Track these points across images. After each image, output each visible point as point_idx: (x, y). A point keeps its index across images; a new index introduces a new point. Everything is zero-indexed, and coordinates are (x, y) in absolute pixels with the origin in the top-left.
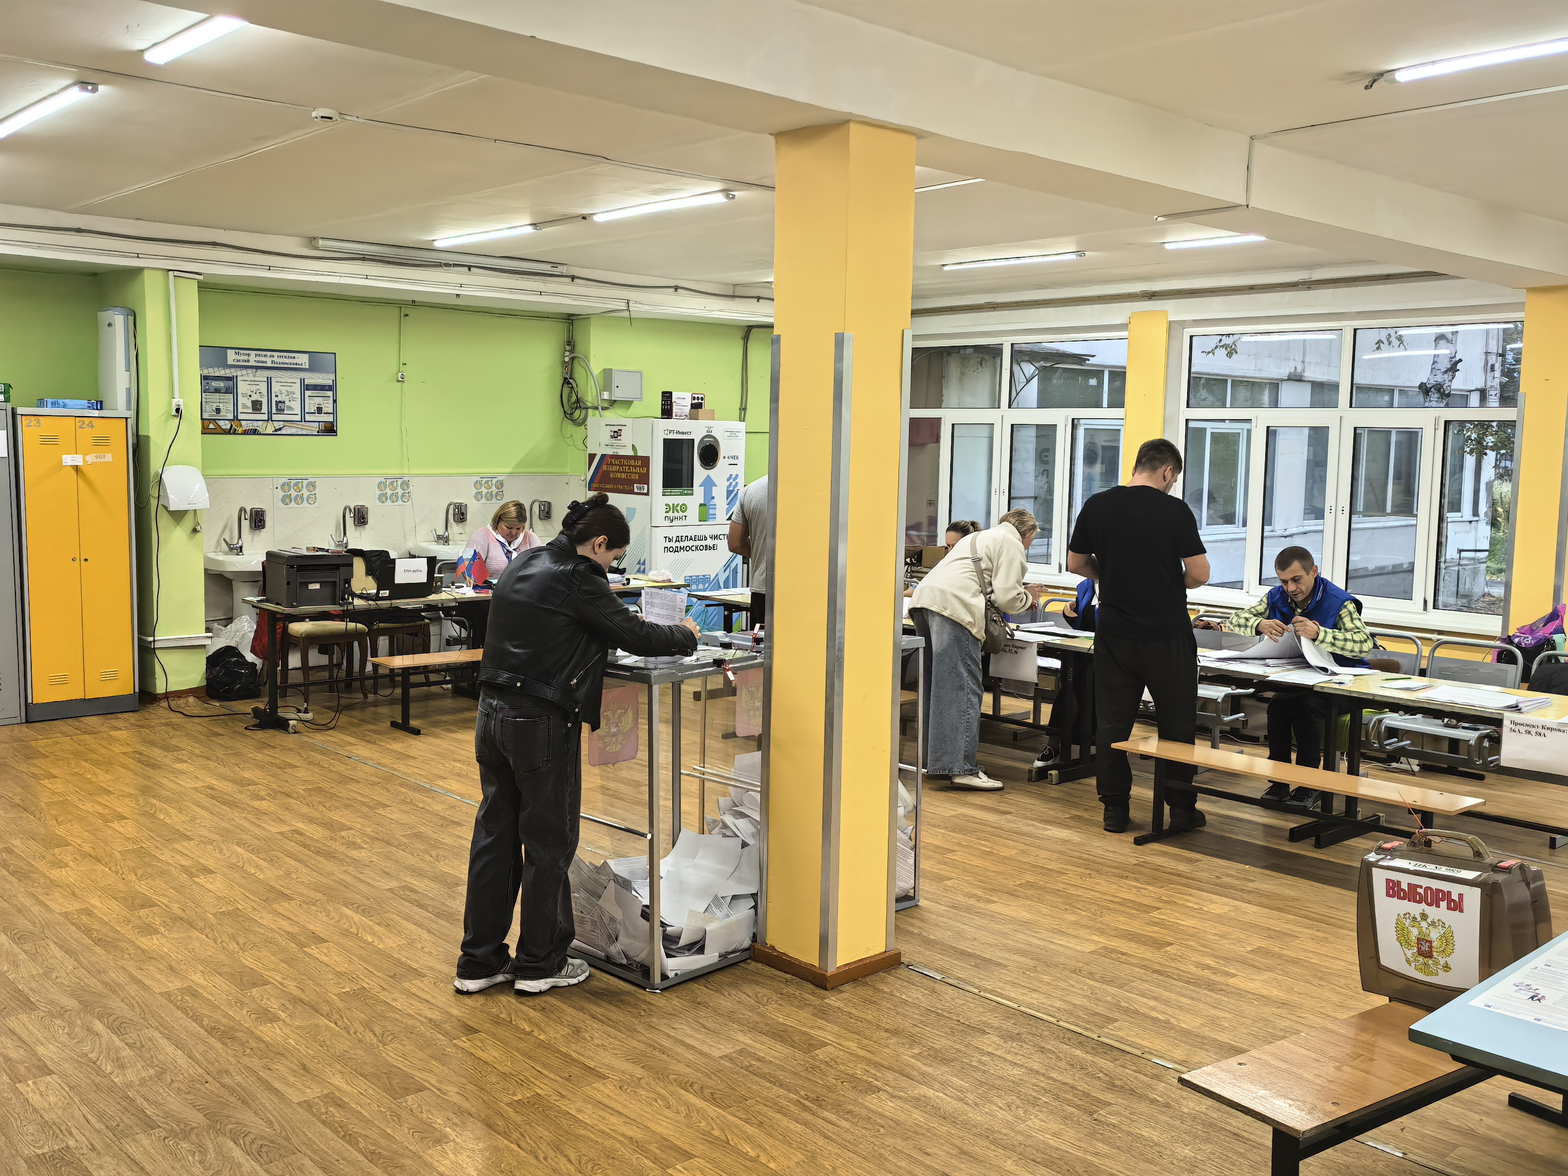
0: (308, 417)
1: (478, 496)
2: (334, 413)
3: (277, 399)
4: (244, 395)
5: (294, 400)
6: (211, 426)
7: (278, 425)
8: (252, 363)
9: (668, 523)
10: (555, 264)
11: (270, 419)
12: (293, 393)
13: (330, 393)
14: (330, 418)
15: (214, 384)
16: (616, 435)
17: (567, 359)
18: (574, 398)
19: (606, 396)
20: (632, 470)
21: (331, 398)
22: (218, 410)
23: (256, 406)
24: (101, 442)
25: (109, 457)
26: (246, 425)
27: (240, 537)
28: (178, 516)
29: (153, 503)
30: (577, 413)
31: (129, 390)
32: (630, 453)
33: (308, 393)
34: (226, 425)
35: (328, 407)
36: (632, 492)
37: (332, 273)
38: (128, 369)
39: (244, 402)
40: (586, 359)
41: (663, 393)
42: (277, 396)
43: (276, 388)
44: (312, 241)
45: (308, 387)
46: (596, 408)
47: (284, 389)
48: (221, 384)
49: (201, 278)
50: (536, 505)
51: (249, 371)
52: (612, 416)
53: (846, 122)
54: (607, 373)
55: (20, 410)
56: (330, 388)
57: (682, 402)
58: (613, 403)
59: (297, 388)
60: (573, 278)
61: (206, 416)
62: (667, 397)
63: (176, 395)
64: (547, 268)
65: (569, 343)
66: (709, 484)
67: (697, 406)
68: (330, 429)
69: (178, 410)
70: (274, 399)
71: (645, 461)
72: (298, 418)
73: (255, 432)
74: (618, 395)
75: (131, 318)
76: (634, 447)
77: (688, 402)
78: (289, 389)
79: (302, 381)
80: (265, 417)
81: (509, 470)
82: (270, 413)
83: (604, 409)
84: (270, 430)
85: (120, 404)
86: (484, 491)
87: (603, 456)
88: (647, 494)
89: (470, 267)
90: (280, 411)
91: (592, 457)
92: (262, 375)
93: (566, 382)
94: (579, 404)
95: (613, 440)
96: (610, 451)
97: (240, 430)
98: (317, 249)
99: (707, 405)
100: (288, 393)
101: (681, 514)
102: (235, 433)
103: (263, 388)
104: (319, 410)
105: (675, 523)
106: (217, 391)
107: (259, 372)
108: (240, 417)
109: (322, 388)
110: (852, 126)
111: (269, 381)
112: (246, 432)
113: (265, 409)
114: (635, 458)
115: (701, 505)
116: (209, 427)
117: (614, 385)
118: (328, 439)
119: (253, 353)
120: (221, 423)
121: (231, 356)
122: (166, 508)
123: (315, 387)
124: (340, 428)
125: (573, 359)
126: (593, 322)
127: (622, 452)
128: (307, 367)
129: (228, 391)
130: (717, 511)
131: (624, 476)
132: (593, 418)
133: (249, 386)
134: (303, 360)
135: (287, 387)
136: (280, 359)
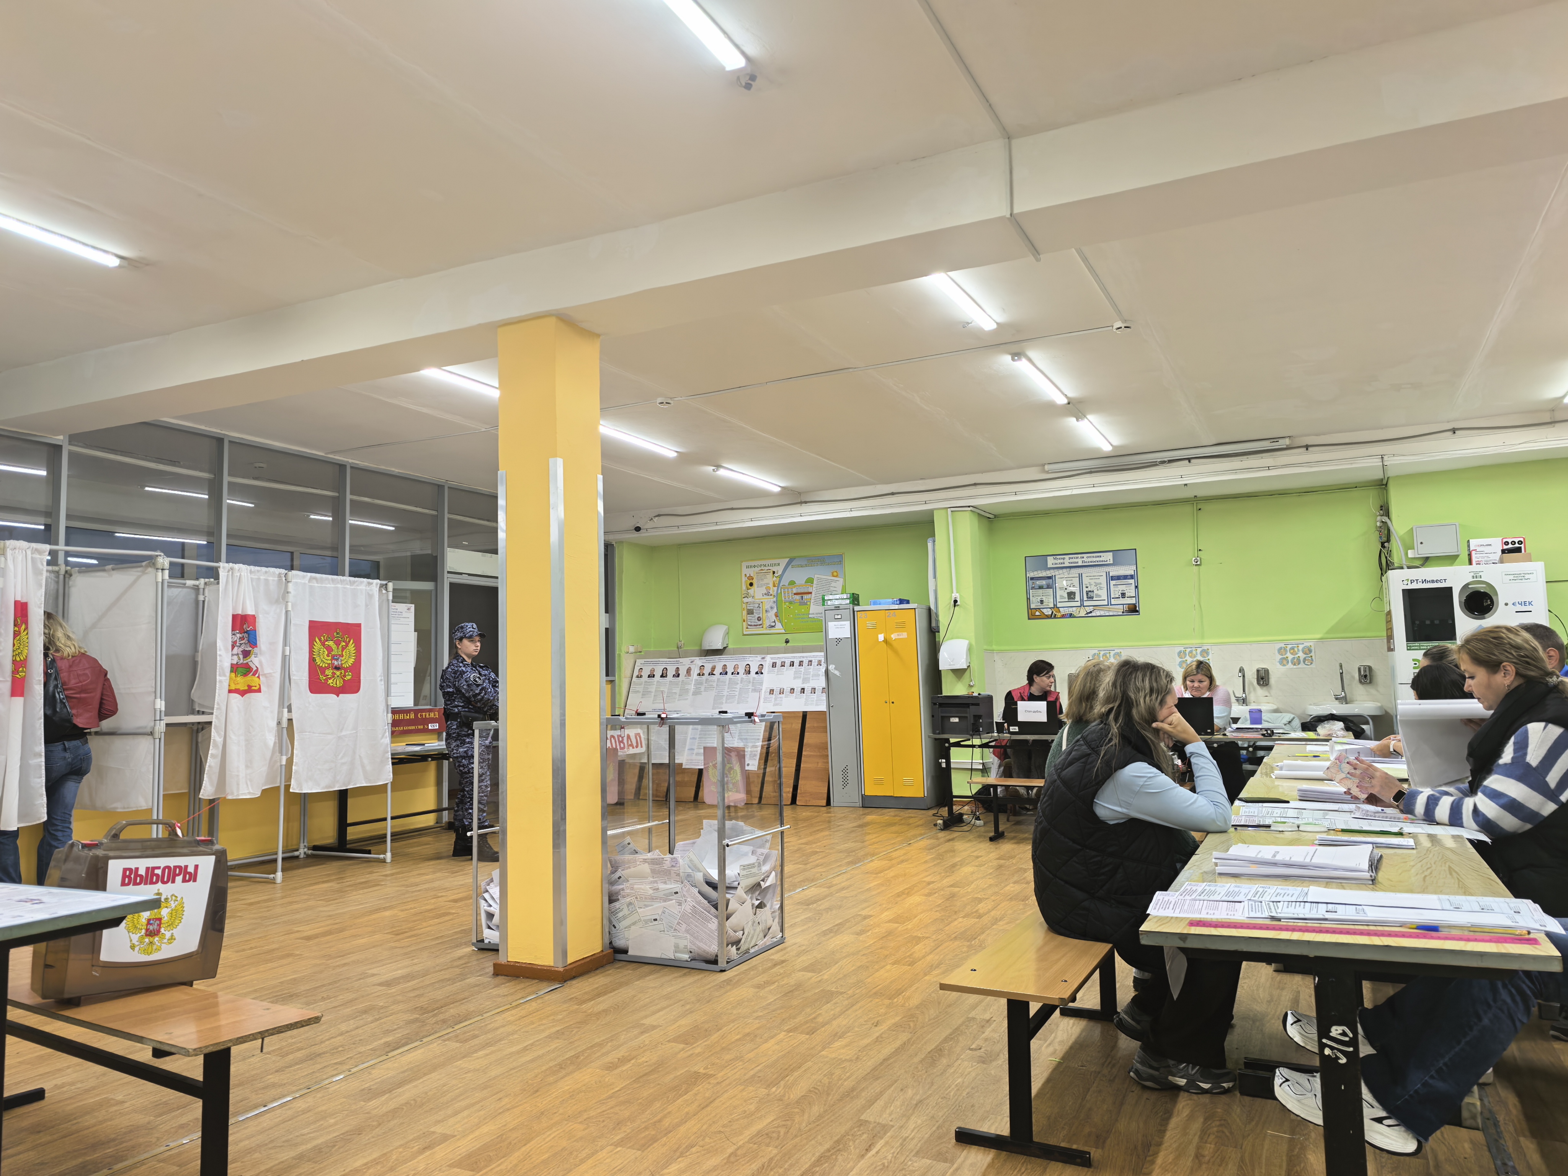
0: (1113, 601)
1: (1283, 661)
2: (1137, 596)
3: (1087, 589)
4: (1061, 589)
5: (1101, 588)
6: (1037, 613)
7: (1088, 609)
8: (1067, 565)
11: (1082, 605)
12: (1101, 584)
13: (1132, 581)
14: (1133, 601)
15: (1038, 583)
17: (1378, 524)
19: (1411, 554)
21: (1133, 586)
22: (1042, 602)
23: (1071, 595)
25: (906, 635)
26: (1063, 611)
33: (1113, 583)
34: (1048, 612)
38: (934, 577)
39: (1062, 594)
42: (1087, 587)
43: (1086, 581)
44: (1043, 468)
45: (1113, 578)
47: (1092, 582)
48: (1044, 582)
49: (969, 509)
51: (1065, 570)
56: (1132, 577)
59: (1103, 580)
60: (1304, 447)
61: (1033, 606)
63: (955, 591)
65: (1381, 508)
67: (1508, 552)
69: (955, 601)
70: (1085, 590)
72: (1105, 603)
73: (1071, 616)
75: (934, 544)
77: (1499, 547)
78: (1097, 581)
79: (1107, 574)
80: (1078, 604)
81: (1319, 636)
82: (1082, 600)
84: (1083, 613)
86: (1289, 656)
90: (1090, 598)
92: (1075, 572)
93: (1382, 547)
97: (1059, 615)
100: (1096, 584)
102: (1055, 617)
103: (1076, 581)
104: (1123, 595)
106: (1041, 587)
107: (1073, 570)
108: (1059, 605)
109: (1125, 577)
111: (1080, 576)
112: (1063, 616)
113: (1077, 598)
116: (1034, 615)
118: (1133, 618)
119: (1067, 557)
120: (1044, 611)
121: (1051, 561)
123: (1118, 578)
124: (1142, 609)
125: (1384, 522)
128: (1112, 562)
129: (1049, 587)
133: (1065, 582)
134: (1108, 557)
135: (1095, 580)
136: (1087, 559)
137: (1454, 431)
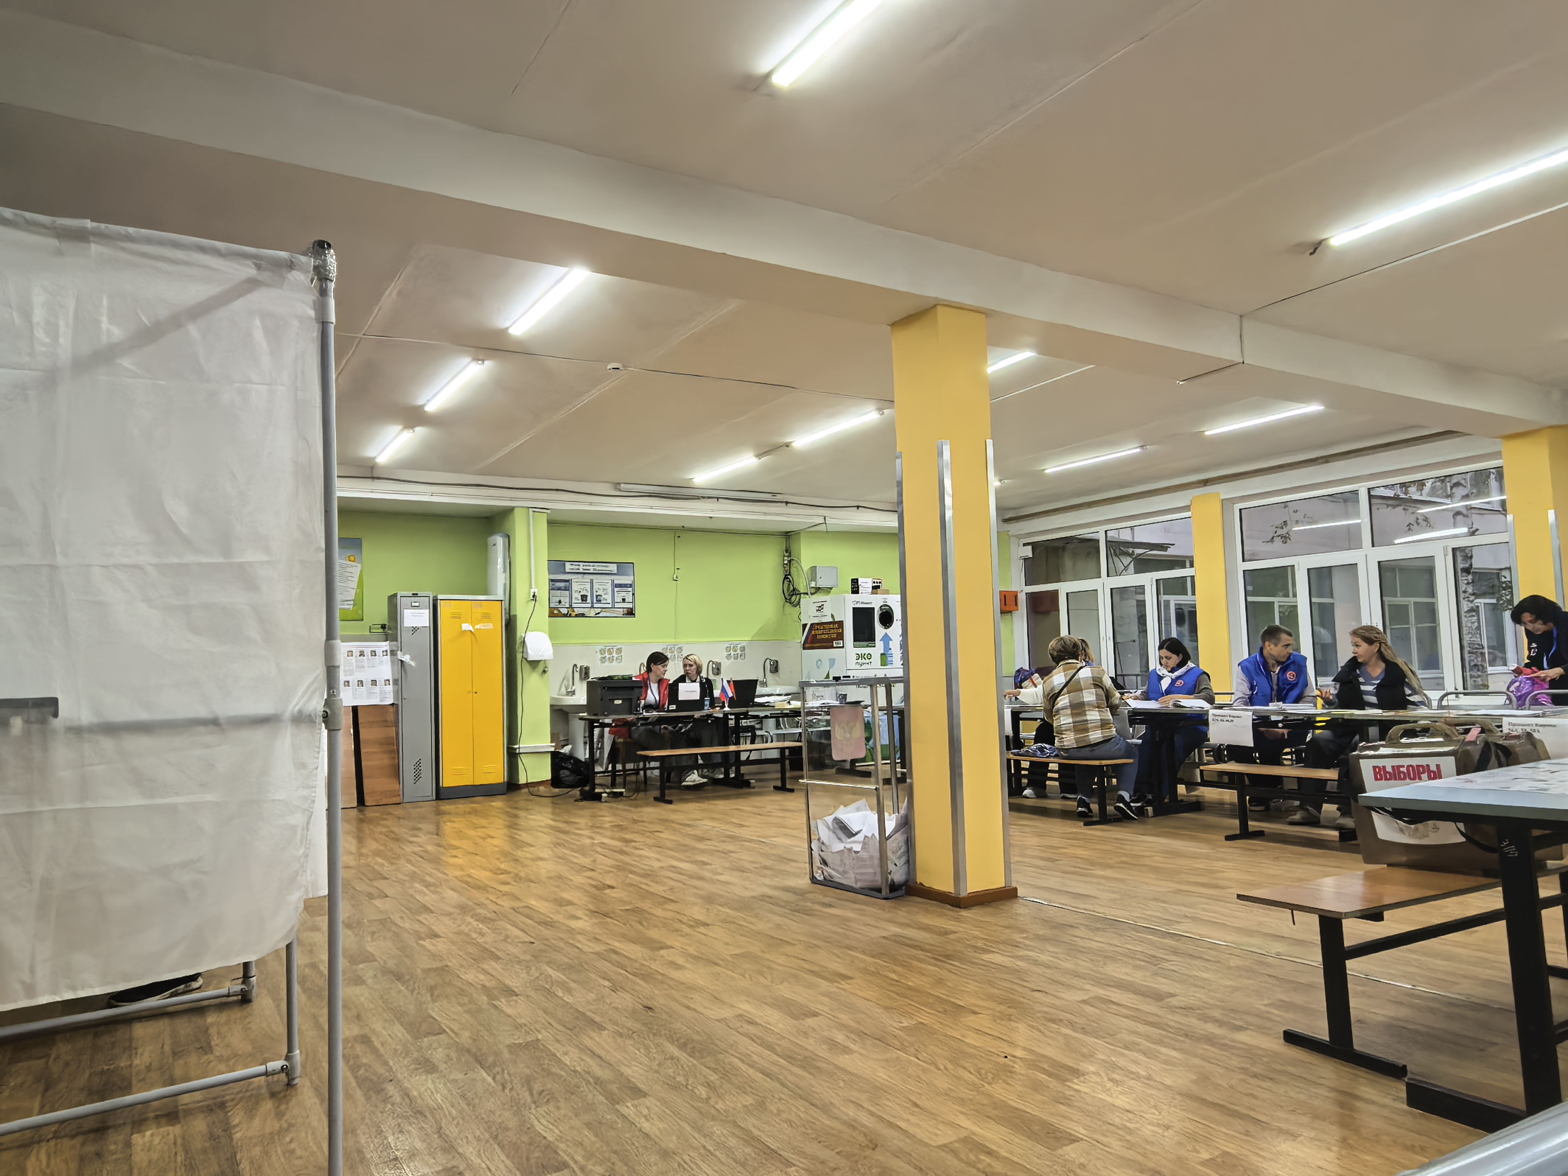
0: (617, 605)
1: (728, 657)
2: (633, 602)
3: (597, 594)
4: (576, 591)
5: (608, 594)
6: (556, 612)
7: (599, 610)
8: (581, 571)
9: (858, 667)
10: (774, 494)
11: (592, 607)
12: (607, 589)
13: (630, 589)
14: (630, 606)
15: (558, 584)
16: (820, 609)
17: (786, 562)
18: (792, 588)
19: (813, 584)
20: (832, 631)
21: (631, 593)
22: (560, 602)
23: (584, 598)
24: (486, 617)
25: (490, 626)
26: (577, 611)
27: (573, 684)
28: (534, 664)
29: (519, 656)
30: (793, 598)
31: (505, 584)
32: (831, 620)
33: (616, 589)
34: (564, 611)
35: (629, 598)
36: (832, 647)
37: (631, 506)
38: (505, 571)
39: (577, 596)
40: (799, 563)
41: (852, 580)
42: (597, 592)
43: (596, 586)
44: (617, 485)
45: (617, 586)
46: (807, 594)
47: (600, 587)
48: (562, 584)
49: (548, 511)
50: (768, 661)
51: (580, 576)
52: (819, 597)
53: (935, 306)
54: (813, 569)
55: (440, 597)
56: (631, 586)
57: (866, 584)
58: (818, 590)
59: (609, 587)
60: (787, 503)
61: (552, 605)
62: (855, 582)
63: (533, 586)
64: (768, 497)
65: (787, 551)
66: (886, 639)
67: (875, 588)
68: (630, 613)
69: (534, 596)
70: (595, 594)
71: (841, 624)
72: (610, 606)
73: (582, 615)
74: (821, 583)
75: (507, 540)
76: (832, 616)
77: (870, 585)
78: (604, 587)
79: (613, 581)
80: (589, 605)
81: (749, 639)
82: (592, 603)
83: (812, 594)
84: (593, 614)
85: (500, 593)
86: (732, 653)
87: (812, 625)
88: (843, 647)
89: (718, 498)
90: (599, 601)
91: (805, 626)
92: (588, 578)
93: (786, 578)
94: (795, 592)
95: (818, 614)
96: (816, 621)
97: (573, 614)
98: (620, 490)
99: (884, 587)
100: (604, 589)
101: (868, 661)
102: (570, 616)
103: (588, 587)
104: (624, 600)
105: (863, 667)
106: (559, 589)
107: (586, 576)
108: (574, 605)
109: (625, 586)
110: (939, 307)
111: (592, 582)
112: (577, 616)
113: (589, 600)
114: (834, 623)
115: (882, 654)
116: (553, 613)
117: (818, 577)
118: (630, 620)
119: (581, 564)
120: (561, 610)
121: (568, 567)
122: (526, 659)
123: (620, 586)
124: (637, 612)
125: (790, 561)
126: (802, 535)
127: (824, 620)
128: (616, 572)
129: (566, 589)
130: (894, 659)
131: (827, 636)
132: (804, 600)
133: (579, 586)
134: (613, 568)
135: (603, 585)
136: (599, 568)
137: (858, 507)
